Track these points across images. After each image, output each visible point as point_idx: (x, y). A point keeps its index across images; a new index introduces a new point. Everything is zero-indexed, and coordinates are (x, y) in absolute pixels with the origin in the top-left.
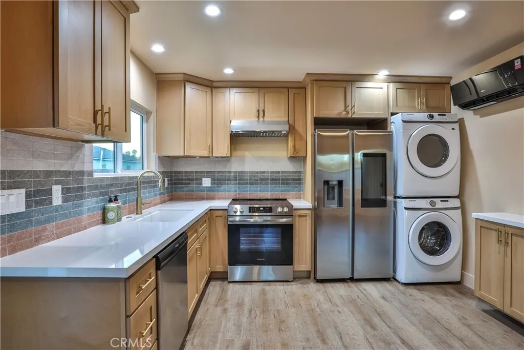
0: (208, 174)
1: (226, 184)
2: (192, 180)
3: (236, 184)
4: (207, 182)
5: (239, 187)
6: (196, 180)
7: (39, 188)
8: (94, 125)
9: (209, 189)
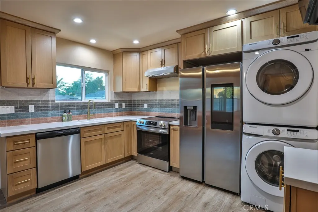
0: (147, 101)
1: (154, 107)
2: (140, 104)
3: (159, 107)
4: (146, 106)
5: (161, 109)
6: (142, 104)
7: (22, 106)
8: (26, 83)
9: (147, 110)
